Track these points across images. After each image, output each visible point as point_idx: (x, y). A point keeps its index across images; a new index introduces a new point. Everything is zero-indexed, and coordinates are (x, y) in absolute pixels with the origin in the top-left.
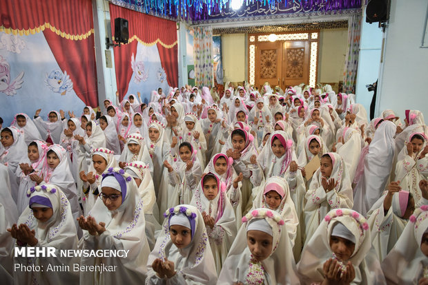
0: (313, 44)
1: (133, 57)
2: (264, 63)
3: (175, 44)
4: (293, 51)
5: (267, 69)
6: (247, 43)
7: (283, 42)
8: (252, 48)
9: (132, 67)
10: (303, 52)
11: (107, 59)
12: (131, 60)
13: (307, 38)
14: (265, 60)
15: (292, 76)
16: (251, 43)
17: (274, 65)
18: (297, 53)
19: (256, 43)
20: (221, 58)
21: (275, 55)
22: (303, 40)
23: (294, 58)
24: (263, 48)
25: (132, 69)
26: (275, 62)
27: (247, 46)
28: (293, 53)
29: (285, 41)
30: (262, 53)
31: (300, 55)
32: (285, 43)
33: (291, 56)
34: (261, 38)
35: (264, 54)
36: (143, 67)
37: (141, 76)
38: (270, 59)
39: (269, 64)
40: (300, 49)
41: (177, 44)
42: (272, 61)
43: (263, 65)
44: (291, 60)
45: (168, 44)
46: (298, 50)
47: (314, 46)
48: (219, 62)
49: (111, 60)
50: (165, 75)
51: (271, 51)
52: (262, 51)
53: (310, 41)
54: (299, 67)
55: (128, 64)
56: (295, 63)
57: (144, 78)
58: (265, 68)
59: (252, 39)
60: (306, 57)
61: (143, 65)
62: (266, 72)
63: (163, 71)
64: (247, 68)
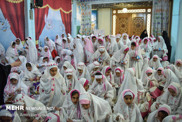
0: (148, 15)
1: (46, 16)
2: (120, 25)
3: (70, 11)
4: (137, 19)
5: (122, 29)
6: (112, 14)
7: (131, 14)
8: (114, 17)
9: (45, 21)
10: (143, 19)
11: (30, 15)
12: (44, 17)
13: (145, 11)
14: (121, 24)
15: (136, 33)
16: (114, 14)
17: (126, 27)
18: (139, 20)
19: (117, 14)
20: (97, 22)
21: (127, 21)
22: (143, 13)
23: (137, 23)
24: (120, 17)
25: (45, 22)
26: (127, 25)
27: (112, 16)
28: (137, 20)
29: (133, 13)
30: (120, 20)
31: (141, 21)
32: (133, 15)
33: (136, 21)
34: (119, 12)
35: (121, 20)
36: (52, 22)
37: (50, 27)
38: (124, 23)
39: (123, 26)
40: (141, 17)
41: (71, 12)
42: (125, 24)
43: (120, 26)
44: (136, 24)
45: (66, 11)
46: (140, 18)
47: (149, 16)
48: (96, 25)
49: (33, 16)
50: (64, 28)
51: (125, 19)
52: (120, 19)
53: (147, 13)
54: (140, 28)
55: (43, 19)
56: (138, 26)
57: (52, 28)
58: (121, 28)
59: (115, 12)
60: (145, 22)
61: (52, 21)
62: (122, 31)
63: (63, 25)
64: (111, 28)
